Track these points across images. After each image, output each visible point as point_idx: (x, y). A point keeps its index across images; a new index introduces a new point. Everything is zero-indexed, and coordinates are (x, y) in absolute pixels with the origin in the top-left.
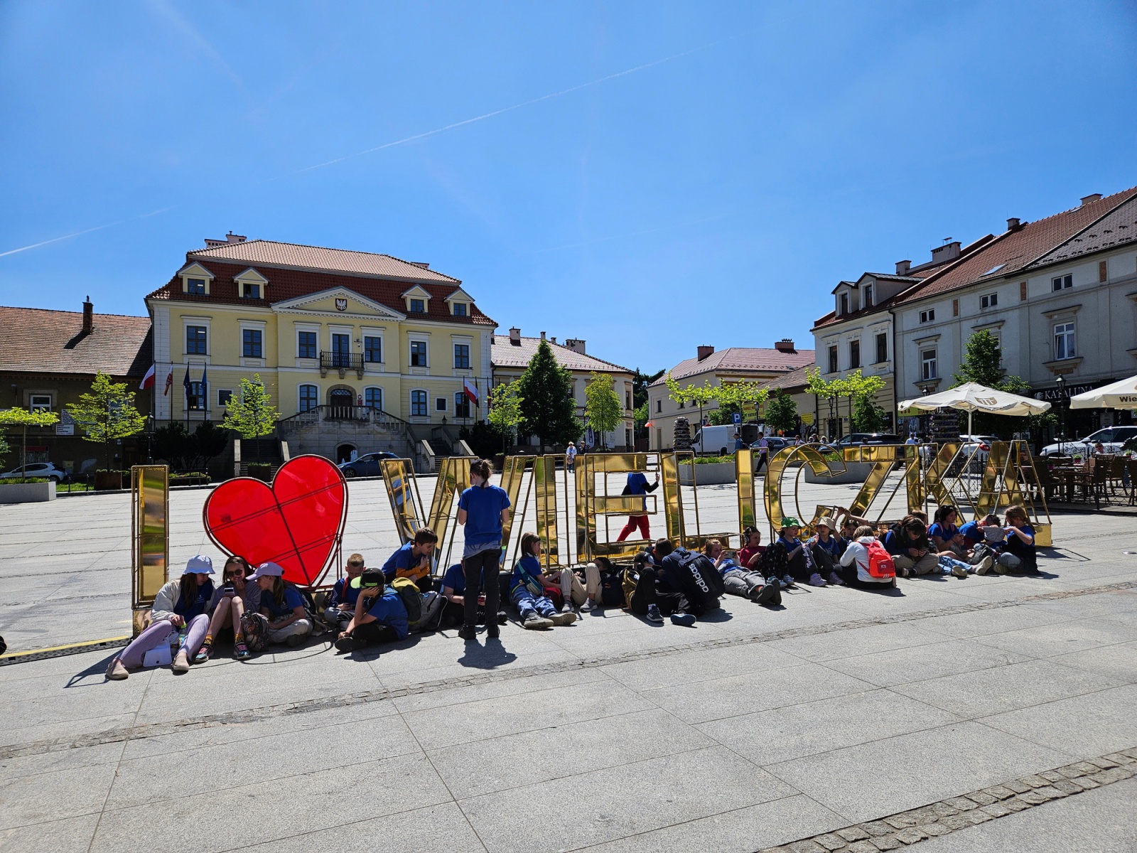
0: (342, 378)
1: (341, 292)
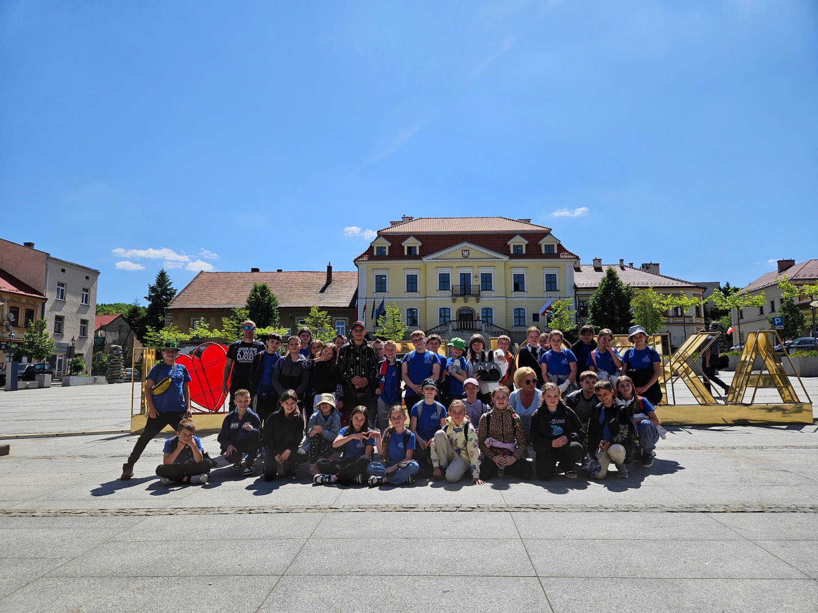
0: (466, 302)
1: (465, 245)
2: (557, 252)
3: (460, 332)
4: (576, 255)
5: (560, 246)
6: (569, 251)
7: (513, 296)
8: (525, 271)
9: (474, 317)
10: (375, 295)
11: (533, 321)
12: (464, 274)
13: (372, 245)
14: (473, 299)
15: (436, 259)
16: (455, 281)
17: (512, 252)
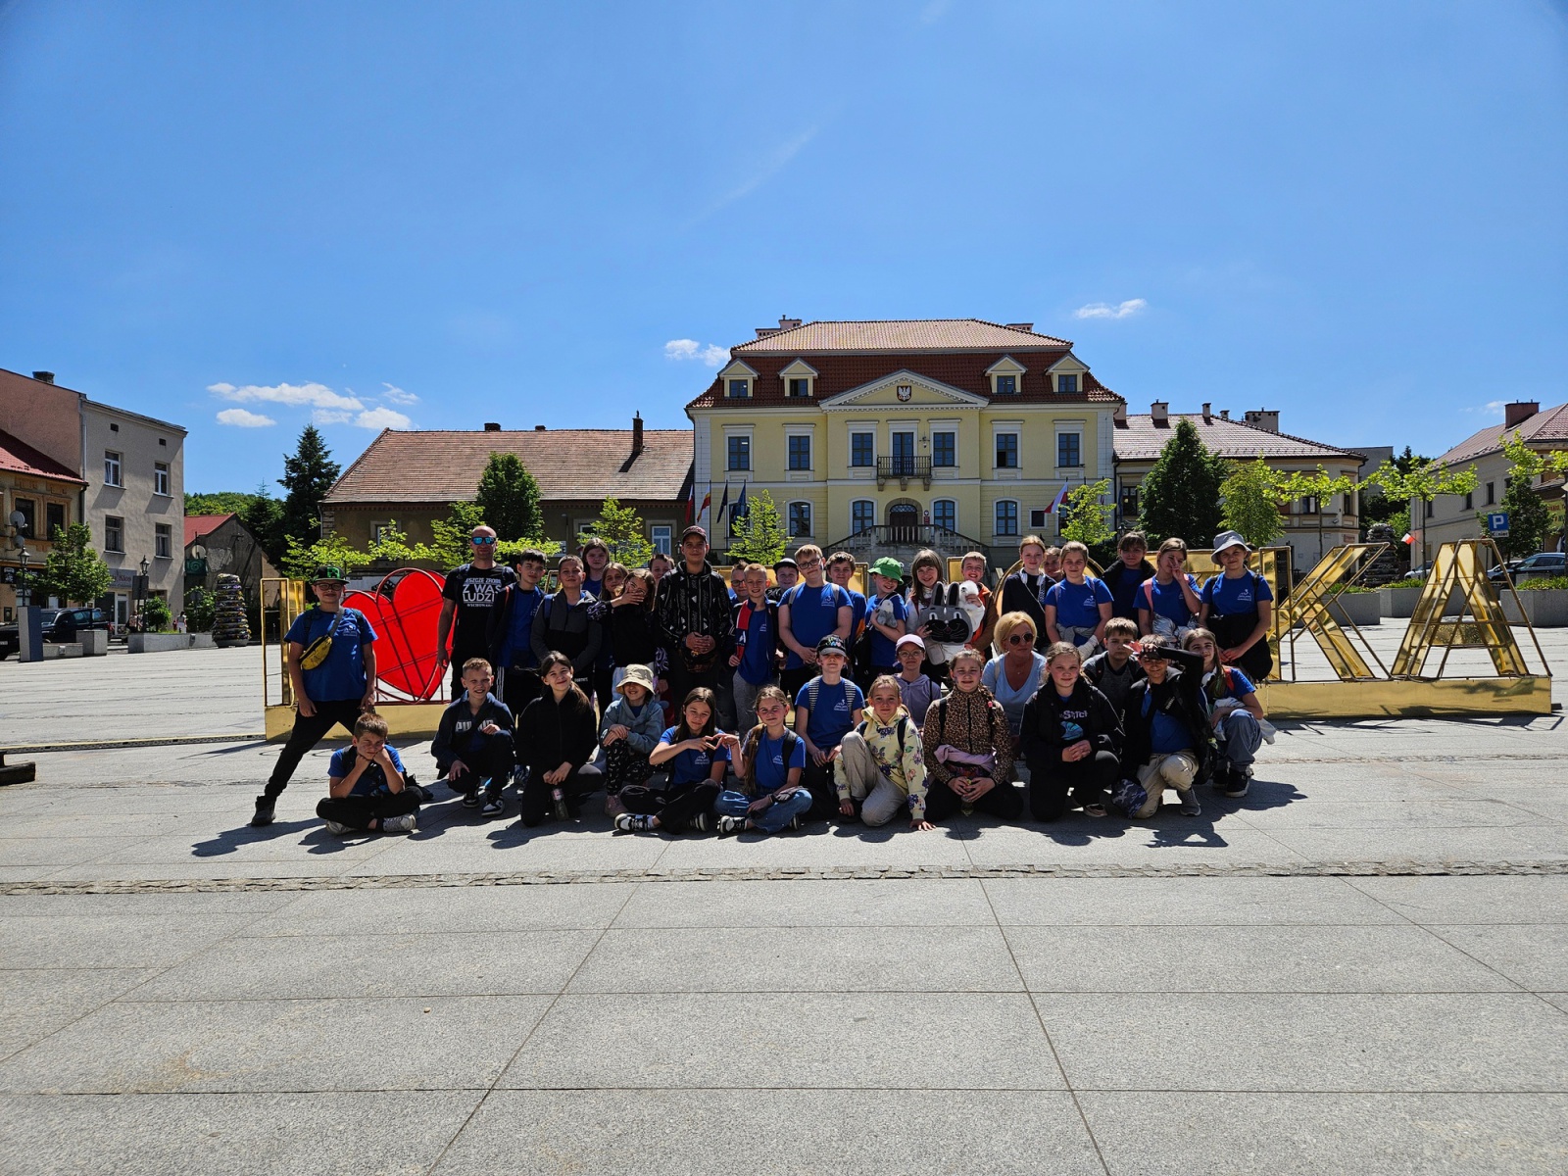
0: (903, 490)
1: (904, 377)
2: (1084, 389)
3: (892, 548)
4: (1119, 394)
5: (1087, 377)
6: (1106, 387)
7: (996, 478)
8: (1019, 427)
9: (919, 518)
10: (728, 476)
11: (1033, 525)
12: (901, 434)
13: (721, 376)
14: (918, 483)
15: (846, 404)
16: (883, 447)
17: (994, 390)
